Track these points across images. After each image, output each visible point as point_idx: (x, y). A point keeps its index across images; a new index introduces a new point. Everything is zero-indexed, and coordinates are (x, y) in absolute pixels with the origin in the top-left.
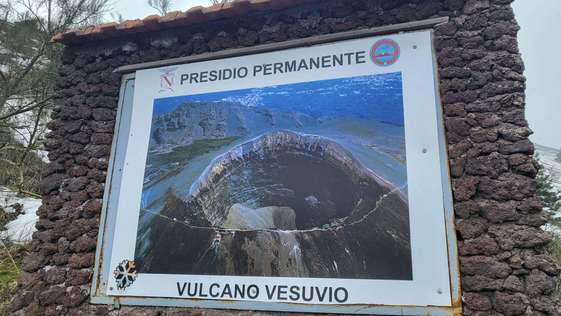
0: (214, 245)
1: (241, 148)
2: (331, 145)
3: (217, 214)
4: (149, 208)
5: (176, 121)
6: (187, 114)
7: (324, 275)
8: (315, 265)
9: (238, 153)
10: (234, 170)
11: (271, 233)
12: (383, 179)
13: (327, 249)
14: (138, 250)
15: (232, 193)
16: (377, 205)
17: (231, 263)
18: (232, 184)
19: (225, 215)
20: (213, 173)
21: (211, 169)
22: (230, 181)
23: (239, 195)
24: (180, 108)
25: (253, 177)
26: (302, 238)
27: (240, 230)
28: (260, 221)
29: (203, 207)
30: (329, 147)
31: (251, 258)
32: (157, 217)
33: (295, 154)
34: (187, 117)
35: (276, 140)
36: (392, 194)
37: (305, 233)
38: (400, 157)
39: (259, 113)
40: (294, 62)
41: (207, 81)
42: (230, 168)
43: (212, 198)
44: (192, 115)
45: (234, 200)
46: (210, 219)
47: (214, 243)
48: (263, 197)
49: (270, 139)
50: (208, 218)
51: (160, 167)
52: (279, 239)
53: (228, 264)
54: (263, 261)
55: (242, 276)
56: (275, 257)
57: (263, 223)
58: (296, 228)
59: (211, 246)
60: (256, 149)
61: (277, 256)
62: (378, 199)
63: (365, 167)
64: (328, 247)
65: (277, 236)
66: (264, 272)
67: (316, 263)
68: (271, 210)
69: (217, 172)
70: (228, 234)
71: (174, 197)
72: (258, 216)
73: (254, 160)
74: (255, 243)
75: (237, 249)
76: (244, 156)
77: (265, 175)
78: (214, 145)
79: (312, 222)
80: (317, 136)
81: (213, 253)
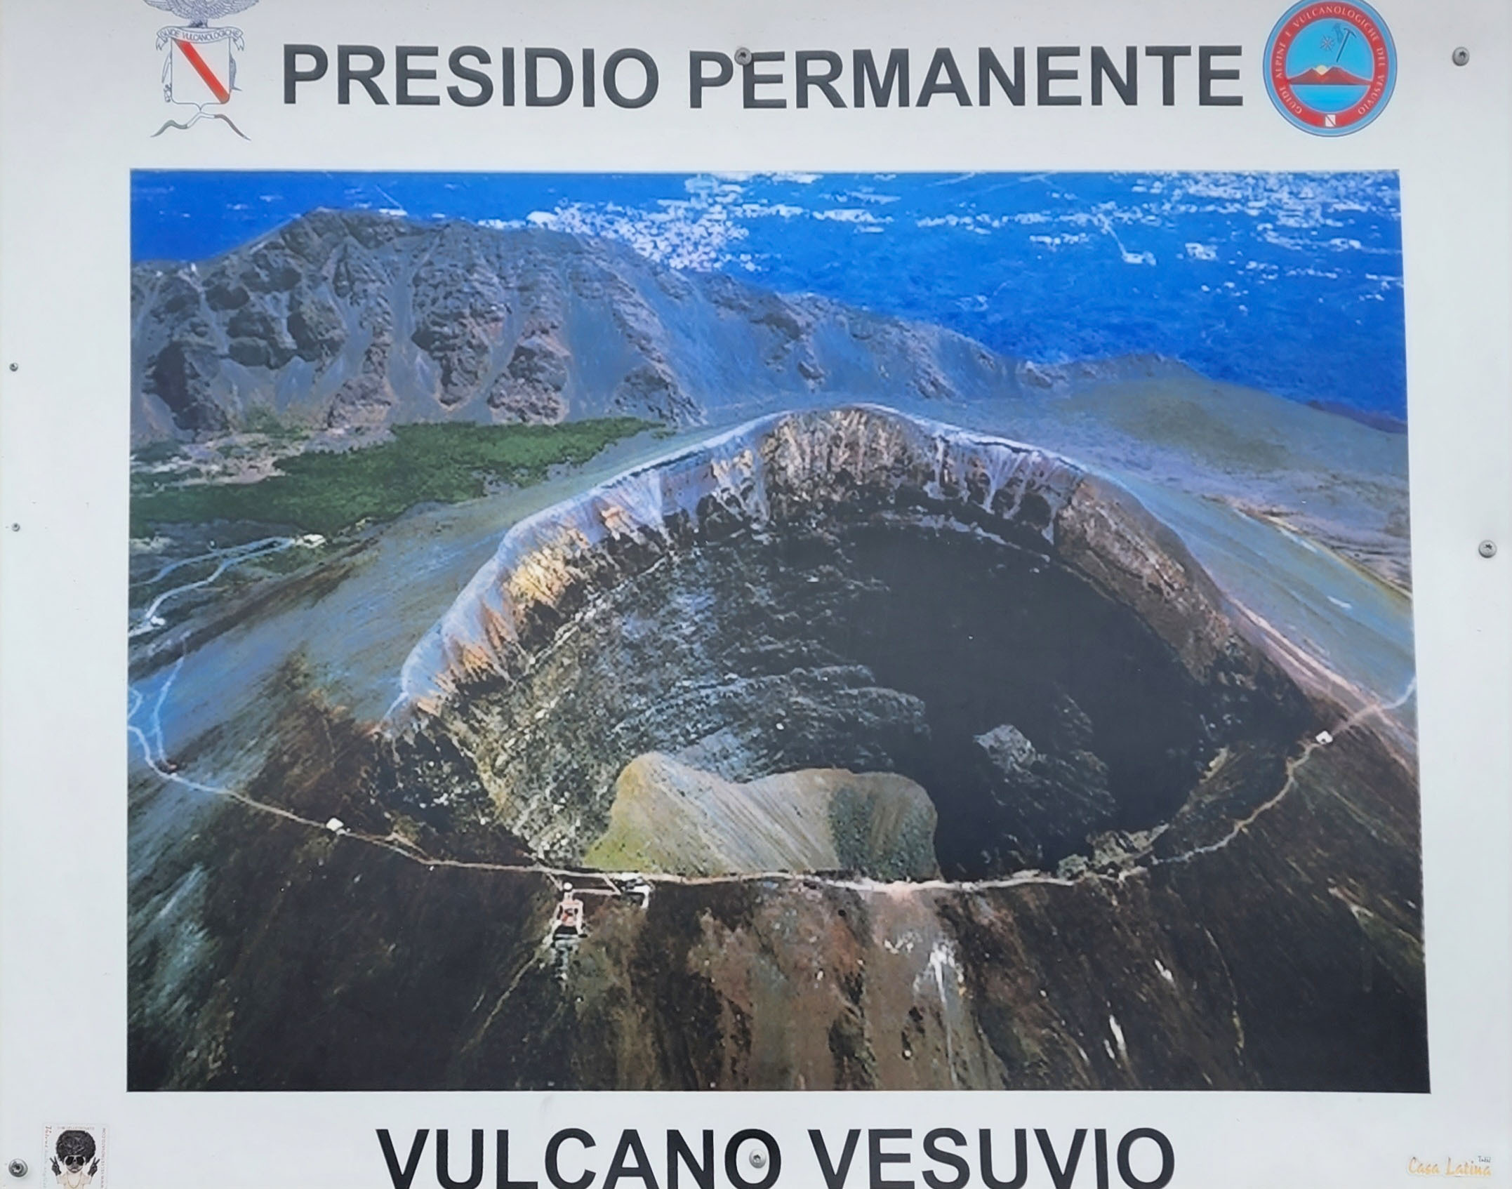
0: (554, 951)
1: (654, 480)
2: (1088, 496)
3: (555, 802)
4: (180, 762)
5: (276, 308)
6: (337, 276)
7: (1070, 1076)
8: (1026, 1035)
9: (642, 504)
10: (622, 589)
11: (825, 894)
12: (1314, 664)
13: (1079, 964)
14: (146, 977)
15: (626, 701)
16: (1291, 779)
17: (641, 1033)
18: (622, 655)
19: (596, 807)
20: (516, 600)
21: (505, 577)
22: (612, 642)
23: (660, 711)
24: (294, 236)
25: (722, 627)
26: (969, 918)
27: (677, 879)
28: (768, 836)
29: (480, 766)
30: (1080, 503)
31: (737, 1011)
32: (234, 811)
33: (921, 524)
34: (339, 292)
35: (825, 452)
36: (1352, 732)
37: (978, 893)
38: (1385, 567)
39: (731, 308)
40: (899, 59)
41: (435, 101)
42: (604, 580)
43: (522, 720)
44: (372, 288)
45: (636, 735)
46: (520, 823)
47: (548, 940)
48: (780, 726)
49: (800, 446)
50: (509, 821)
51: (215, 553)
52: (862, 921)
53: (628, 1039)
54: (792, 1023)
55: (697, 1088)
56: (849, 1005)
57: (785, 846)
58: (938, 873)
59: (537, 955)
60: (732, 492)
61: (855, 996)
62: (1296, 752)
63: (1240, 605)
64: (1083, 958)
65: (854, 909)
66: (800, 1072)
67: (1031, 1025)
68: (820, 788)
69: (538, 595)
70: (615, 897)
71: (315, 714)
72: (759, 814)
73: (726, 544)
74: (750, 941)
75: (668, 965)
76: (669, 521)
77: (782, 618)
78: (508, 458)
79: (1013, 846)
80: (1024, 446)
81: (551, 987)
